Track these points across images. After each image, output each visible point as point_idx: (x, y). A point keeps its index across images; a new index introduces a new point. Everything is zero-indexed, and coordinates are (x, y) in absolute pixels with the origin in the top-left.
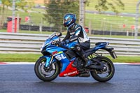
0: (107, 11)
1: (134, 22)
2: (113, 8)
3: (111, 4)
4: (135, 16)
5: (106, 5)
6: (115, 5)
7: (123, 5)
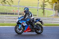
0: (6, 4)
1: (17, 9)
2: (8, 3)
3: (7, 1)
4: (17, 7)
5: (6, 2)
6: (9, 2)
7: (13, 2)
